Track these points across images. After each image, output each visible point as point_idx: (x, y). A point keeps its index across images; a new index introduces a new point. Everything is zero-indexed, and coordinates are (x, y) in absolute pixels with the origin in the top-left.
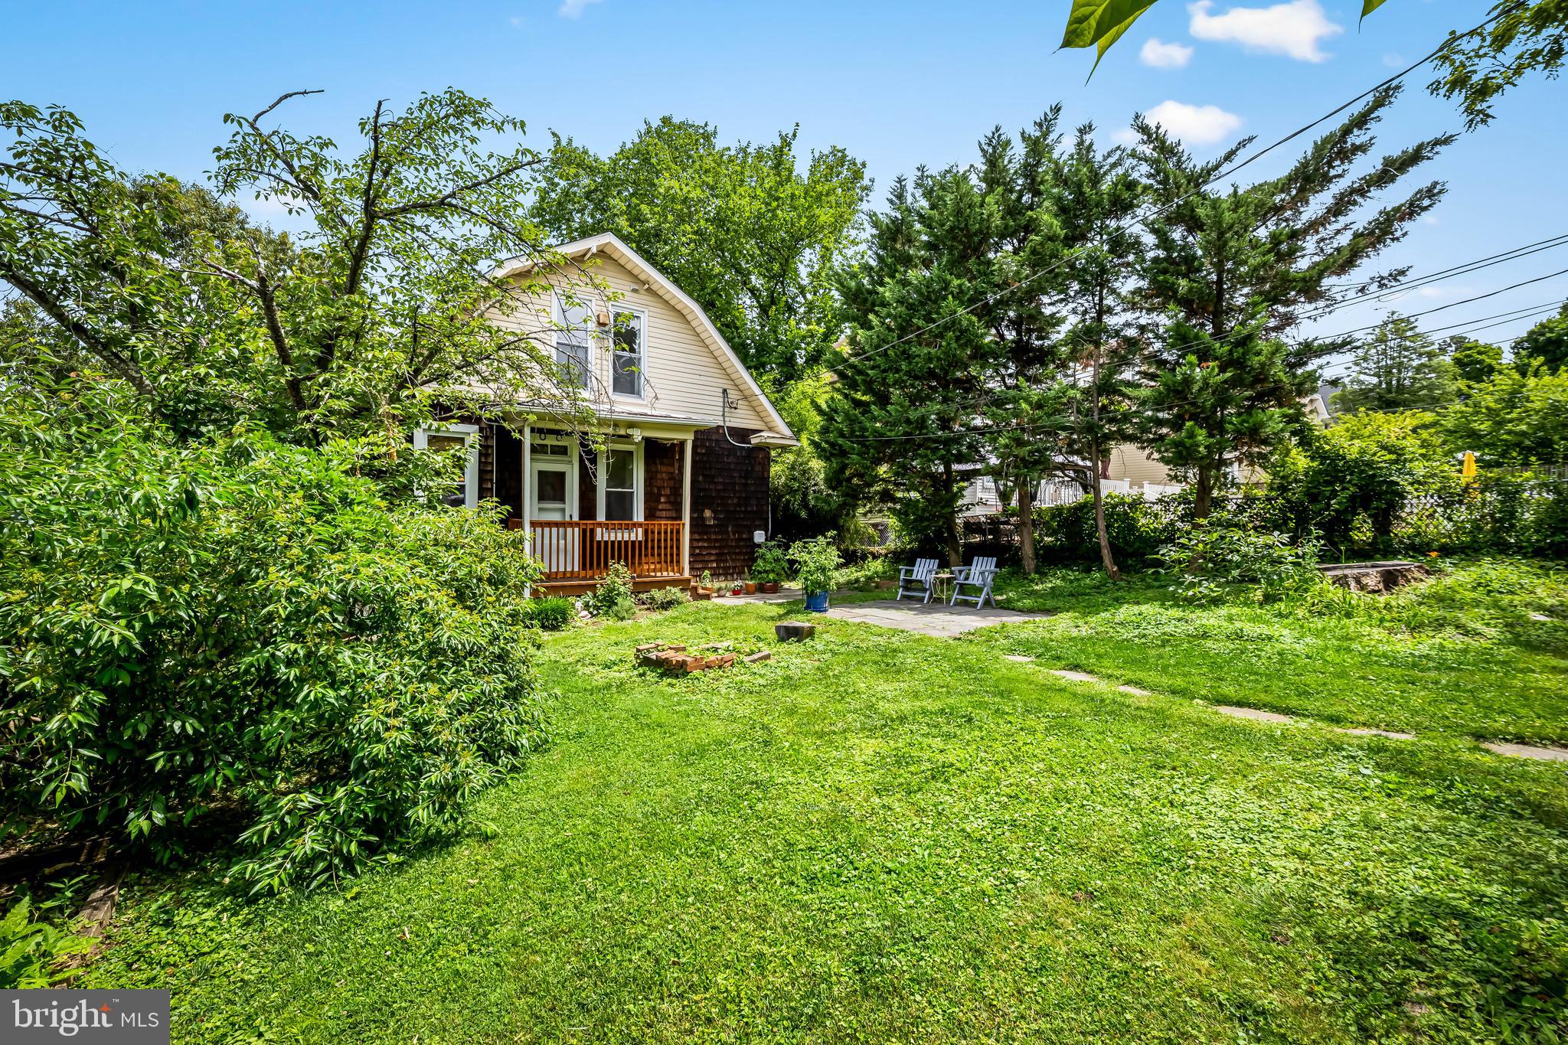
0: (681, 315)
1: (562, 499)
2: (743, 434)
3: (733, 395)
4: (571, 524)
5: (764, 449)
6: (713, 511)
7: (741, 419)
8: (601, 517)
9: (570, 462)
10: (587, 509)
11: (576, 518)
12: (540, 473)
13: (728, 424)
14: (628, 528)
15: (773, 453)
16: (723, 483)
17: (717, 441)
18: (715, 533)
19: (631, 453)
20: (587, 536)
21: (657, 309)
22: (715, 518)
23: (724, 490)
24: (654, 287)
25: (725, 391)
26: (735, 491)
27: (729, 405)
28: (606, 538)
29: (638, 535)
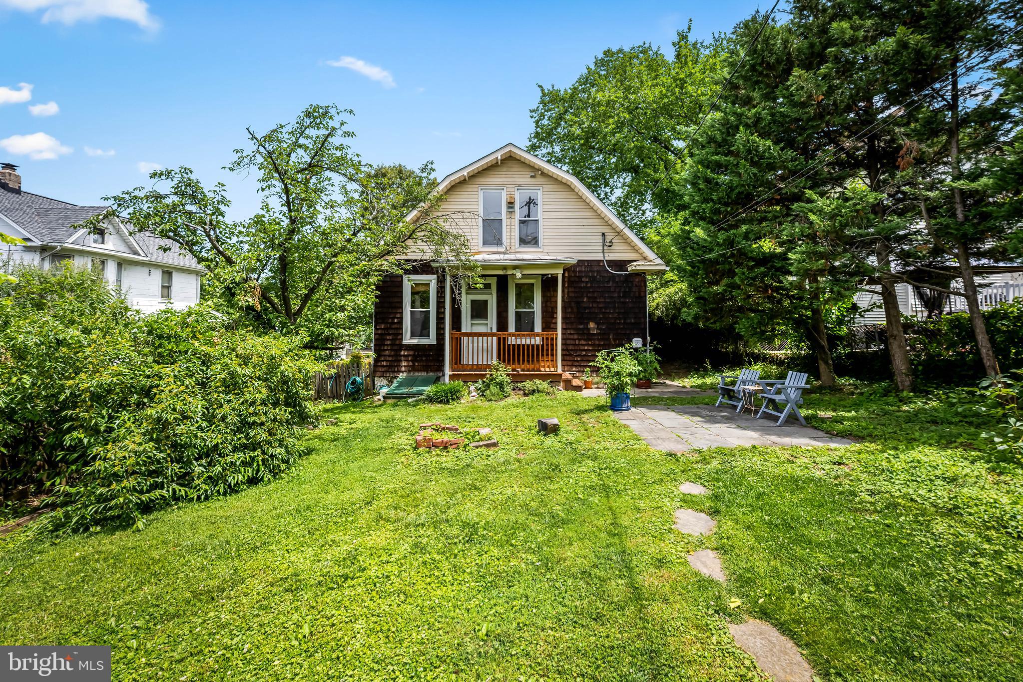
0: (568, 186)
1: (486, 317)
2: (621, 265)
3: (610, 236)
4: (493, 335)
5: (641, 276)
6: (596, 323)
7: (619, 253)
8: (512, 329)
9: (491, 294)
10: (502, 325)
11: (495, 331)
12: (472, 301)
13: (607, 258)
14: (530, 336)
15: (649, 277)
16: (605, 302)
17: (598, 272)
18: (598, 339)
19: (533, 285)
20: (501, 342)
21: (549, 186)
22: (598, 328)
23: (606, 308)
24: (545, 171)
25: (603, 234)
26: (614, 308)
27: (607, 244)
28: (514, 343)
29: (538, 341)
